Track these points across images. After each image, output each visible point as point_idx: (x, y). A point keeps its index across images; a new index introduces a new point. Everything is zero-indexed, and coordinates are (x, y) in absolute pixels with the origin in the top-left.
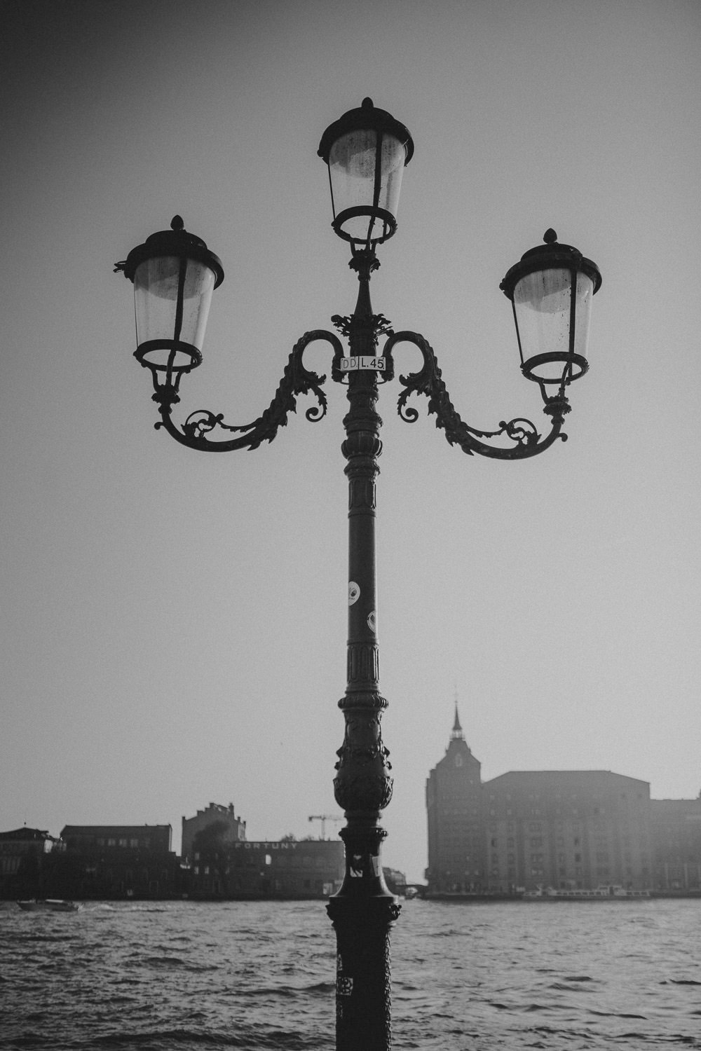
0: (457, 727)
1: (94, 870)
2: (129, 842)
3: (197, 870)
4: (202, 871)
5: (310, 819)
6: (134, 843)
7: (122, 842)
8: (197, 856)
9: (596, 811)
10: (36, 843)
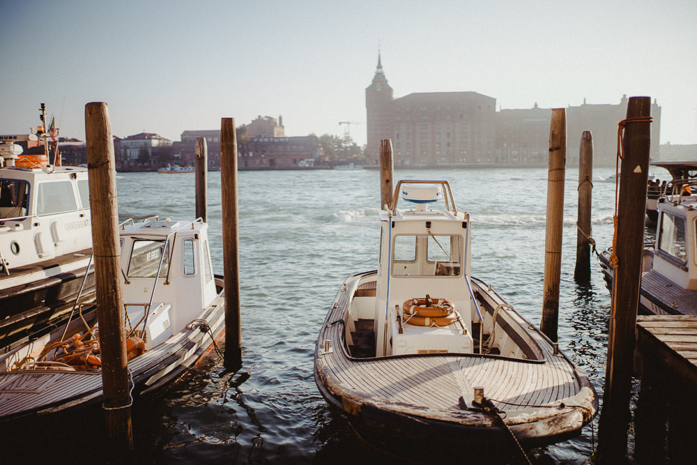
0: (379, 66)
1: (179, 155)
9: (462, 117)
10: (148, 141)
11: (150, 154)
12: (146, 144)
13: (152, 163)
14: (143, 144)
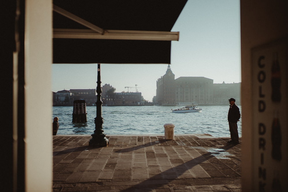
0: (169, 66)
2: (86, 93)
3: (107, 99)
4: (108, 99)
5: (125, 87)
6: (87, 93)
7: (85, 93)
8: (107, 96)
9: (201, 86)
10: (68, 93)
11: (70, 99)
12: (67, 95)
13: (70, 103)
14: (66, 95)
